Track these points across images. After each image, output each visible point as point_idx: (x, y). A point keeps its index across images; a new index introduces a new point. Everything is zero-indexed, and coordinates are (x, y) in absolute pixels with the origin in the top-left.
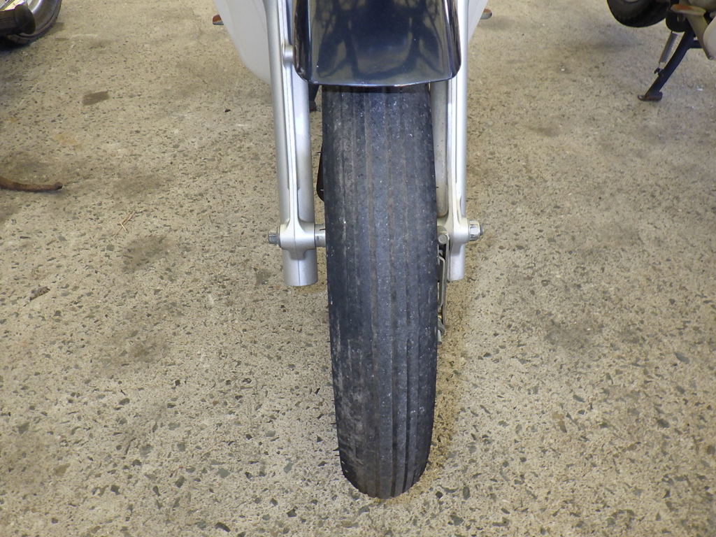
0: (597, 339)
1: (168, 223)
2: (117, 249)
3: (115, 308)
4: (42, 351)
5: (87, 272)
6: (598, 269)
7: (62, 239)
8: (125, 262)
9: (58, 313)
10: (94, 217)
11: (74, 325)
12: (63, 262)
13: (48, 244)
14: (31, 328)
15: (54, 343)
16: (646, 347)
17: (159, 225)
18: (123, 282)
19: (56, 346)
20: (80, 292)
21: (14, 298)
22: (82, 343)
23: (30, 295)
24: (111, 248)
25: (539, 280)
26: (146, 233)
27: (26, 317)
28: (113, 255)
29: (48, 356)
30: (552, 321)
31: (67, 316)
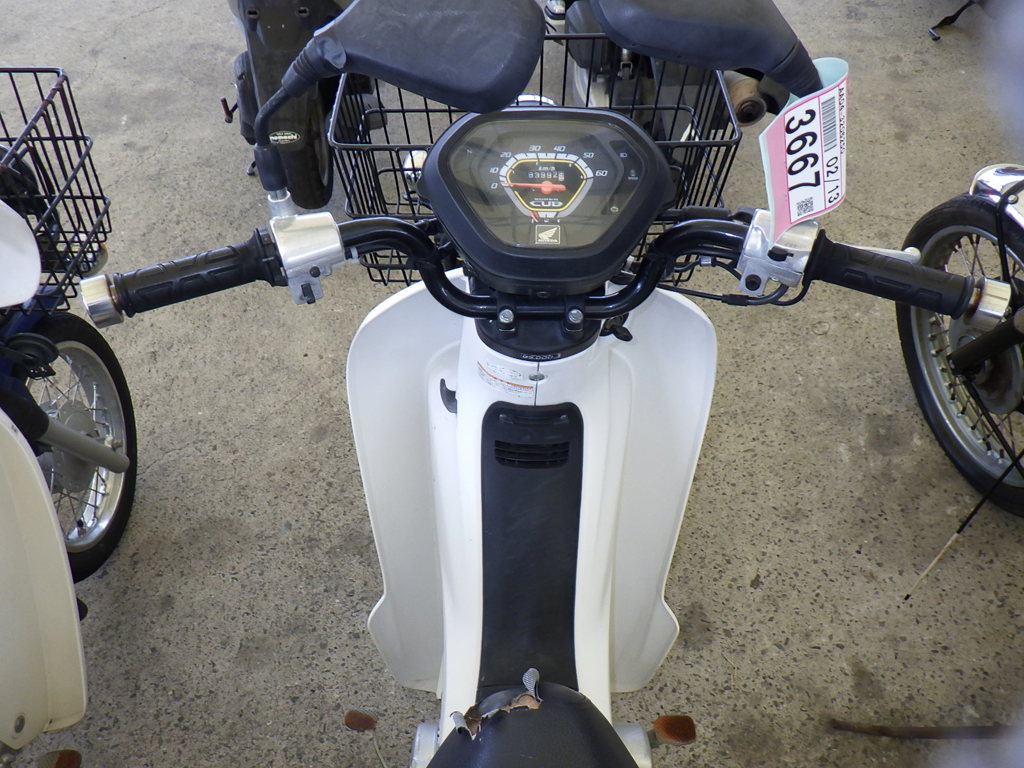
0: (336, 541)
1: (691, 671)
2: (721, 631)
3: (688, 566)
4: (719, 529)
5: (731, 605)
6: (301, 610)
7: (779, 647)
8: (705, 615)
9: (729, 562)
10: (769, 680)
11: (709, 551)
12: (759, 616)
13: (788, 639)
14: (739, 548)
15: (715, 536)
16: (307, 534)
17: (697, 666)
18: (696, 592)
19: (712, 534)
20: (725, 582)
21: (773, 576)
22: (695, 536)
23: (762, 579)
24: (728, 633)
25: (355, 598)
26: (705, 653)
27: (750, 559)
28: (719, 624)
29: (712, 526)
30: (362, 556)
31: (719, 559)
